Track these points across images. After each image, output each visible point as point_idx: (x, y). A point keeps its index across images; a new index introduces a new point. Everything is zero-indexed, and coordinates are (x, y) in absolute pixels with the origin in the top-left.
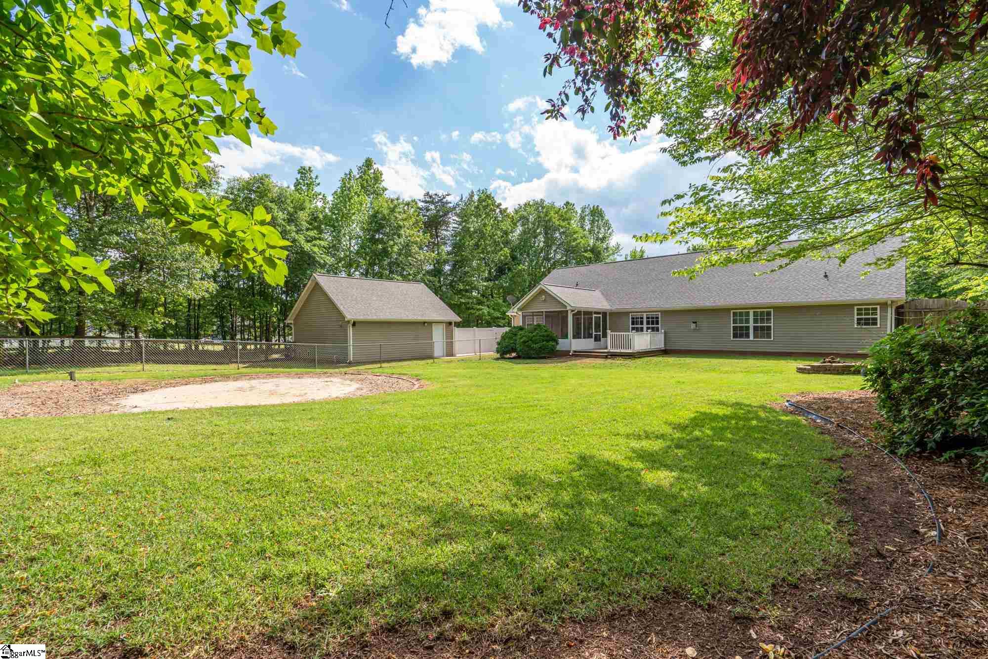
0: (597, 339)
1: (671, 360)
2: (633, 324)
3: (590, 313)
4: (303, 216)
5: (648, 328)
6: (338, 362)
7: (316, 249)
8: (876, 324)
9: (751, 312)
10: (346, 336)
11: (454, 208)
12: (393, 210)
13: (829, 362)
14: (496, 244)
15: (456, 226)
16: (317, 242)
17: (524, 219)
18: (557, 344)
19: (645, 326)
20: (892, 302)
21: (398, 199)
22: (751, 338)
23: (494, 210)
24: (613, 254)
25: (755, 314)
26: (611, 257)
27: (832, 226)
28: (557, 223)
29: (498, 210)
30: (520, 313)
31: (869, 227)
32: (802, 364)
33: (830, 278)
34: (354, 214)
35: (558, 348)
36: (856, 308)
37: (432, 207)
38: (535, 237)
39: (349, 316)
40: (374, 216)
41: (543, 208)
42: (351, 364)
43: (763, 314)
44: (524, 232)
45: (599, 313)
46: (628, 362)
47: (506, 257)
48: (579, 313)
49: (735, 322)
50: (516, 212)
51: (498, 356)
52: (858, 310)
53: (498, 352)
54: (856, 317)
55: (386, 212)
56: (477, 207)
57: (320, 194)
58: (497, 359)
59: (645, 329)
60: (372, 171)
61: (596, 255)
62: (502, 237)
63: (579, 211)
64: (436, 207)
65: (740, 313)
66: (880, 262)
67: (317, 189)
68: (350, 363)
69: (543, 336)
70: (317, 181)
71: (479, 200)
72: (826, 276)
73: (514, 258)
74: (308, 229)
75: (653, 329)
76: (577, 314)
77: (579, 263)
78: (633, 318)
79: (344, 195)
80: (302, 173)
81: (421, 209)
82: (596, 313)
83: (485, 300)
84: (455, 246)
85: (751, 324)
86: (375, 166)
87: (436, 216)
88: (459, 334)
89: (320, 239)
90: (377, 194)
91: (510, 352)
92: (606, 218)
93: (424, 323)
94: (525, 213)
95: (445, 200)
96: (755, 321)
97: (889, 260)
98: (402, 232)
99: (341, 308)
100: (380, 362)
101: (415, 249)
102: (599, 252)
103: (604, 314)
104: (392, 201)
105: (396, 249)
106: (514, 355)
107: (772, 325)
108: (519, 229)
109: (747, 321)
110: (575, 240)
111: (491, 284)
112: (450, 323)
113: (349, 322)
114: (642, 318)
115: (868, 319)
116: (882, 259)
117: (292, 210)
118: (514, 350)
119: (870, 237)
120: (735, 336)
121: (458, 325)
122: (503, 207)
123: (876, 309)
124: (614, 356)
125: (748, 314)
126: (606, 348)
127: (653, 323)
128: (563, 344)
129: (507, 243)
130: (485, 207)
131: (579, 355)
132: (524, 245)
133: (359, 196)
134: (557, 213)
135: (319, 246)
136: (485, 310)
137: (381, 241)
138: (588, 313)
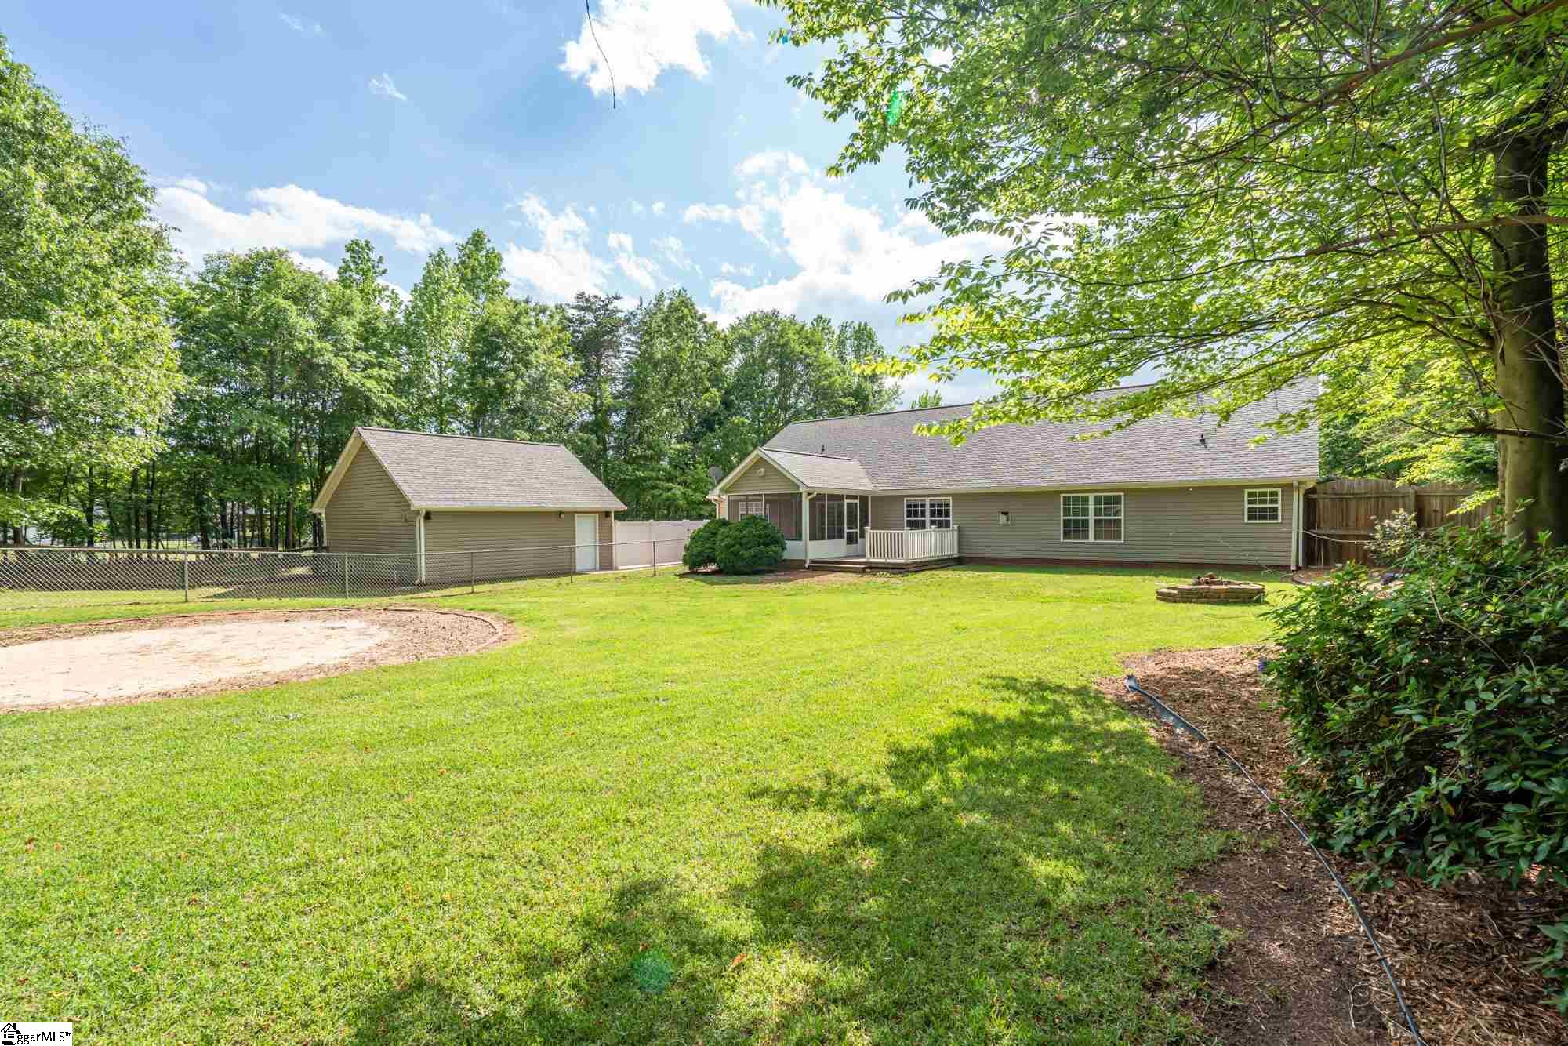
0: (851, 539)
1: (967, 576)
2: (909, 515)
3: (840, 498)
4: (348, 326)
5: (933, 522)
6: (402, 582)
7: (371, 384)
8: (1276, 518)
9: (1091, 497)
10: (413, 536)
11: (628, 320)
12: (516, 320)
13: (1207, 583)
14: (698, 380)
15: (633, 350)
16: (375, 372)
17: (746, 341)
18: (784, 549)
19: (928, 518)
20: (1300, 483)
21: (527, 302)
22: (1091, 539)
23: (695, 326)
24: (890, 400)
25: (1098, 500)
26: (886, 406)
27: (1207, 356)
28: (798, 349)
29: (700, 327)
30: (724, 497)
31: (1269, 358)
32: (1165, 583)
33: (1209, 443)
34: (446, 324)
35: (786, 555)
36: (1246, 491)
37: (590, 317)
38: (763, 372)
39: (417, 503)
40: (482, 329)
41: (777, 323)
42: (423, 586)
43: (1108, 501)
44: (746, 364)
45: (855, 497)
46: (897, 581)
47: (714, 403)
48: (820, 497)
49: (1066, 512)
50: (733, 329)
51: (686, 569)
52: (1250, 494)
53: (685, 562)
54: (1247, 506)
55: (502, 322)
56: (666, 320)
57: (385, 289)
58: (682, 576)
59: (928, 524)
60: (484, 253)
61: (861, 401)
62: (709, 369)
63: (837, 332)
64: (597, 318)
65: (1075, 500)
66: (1285, 422)
67: (381, 281)
68: (421, 584)
69: (760, 536)
70: (382, 267)
71: (669, 307)
72: (1203, 441)
73: (727, 404)
74: (357, 349)
75: (940, 525)
76: (817, 500)
77: (836, 414)
78: (909, 506)
79: (429, 291)
80: (353, 251)
81: (570, 320)
82: (849, 497)
83: (678, 473)
84: (629, 382)
85: (1091, 517)
86: (489, 246)
87: (595, 333)
88: (622, 531)
89: (380, 366)
90: (494, 292)
91: (705, 563)
92: (879, 343)
93: (561, 513)
94: (746, 332)
95: (610, 307)
96: (1097, 512)
97: (1302, 417)
98: (532, 358)
99: (405, 488)
100: (469, 582)
101: (554, 386)
102: (866, 397)
103: (864, 499)
104: (516, 304)
105: (520, 386)
106: (713, 567)
107: (1122, 517)
108: (738, 359)
109: (1085, 511)
110: (828, 376)
111: (688, 446)
112: (607, 514)
113: (418, 512)
114: (923, 506)
115: (1264, 510)
116: (1289, 415)
117: (328, 314)
118: (712, 560)
119: (1270, 376)
120: (1066, 534)
121: (621, 516)
122: (709, 320)
123: (1276, 494)
124: (873, 568)
125: (1086, 500)
126: (864, 556)
127: (940, 514)
128: (793, 550)
129: (716, 381)
130: (680, 320)
131: (820, 567)
132: (745, 384)
133: (456, 293)
134: (799, 332)
135: (379, 379)
136: (678, 490)
137: (493, 372)
138: (837, 498)
